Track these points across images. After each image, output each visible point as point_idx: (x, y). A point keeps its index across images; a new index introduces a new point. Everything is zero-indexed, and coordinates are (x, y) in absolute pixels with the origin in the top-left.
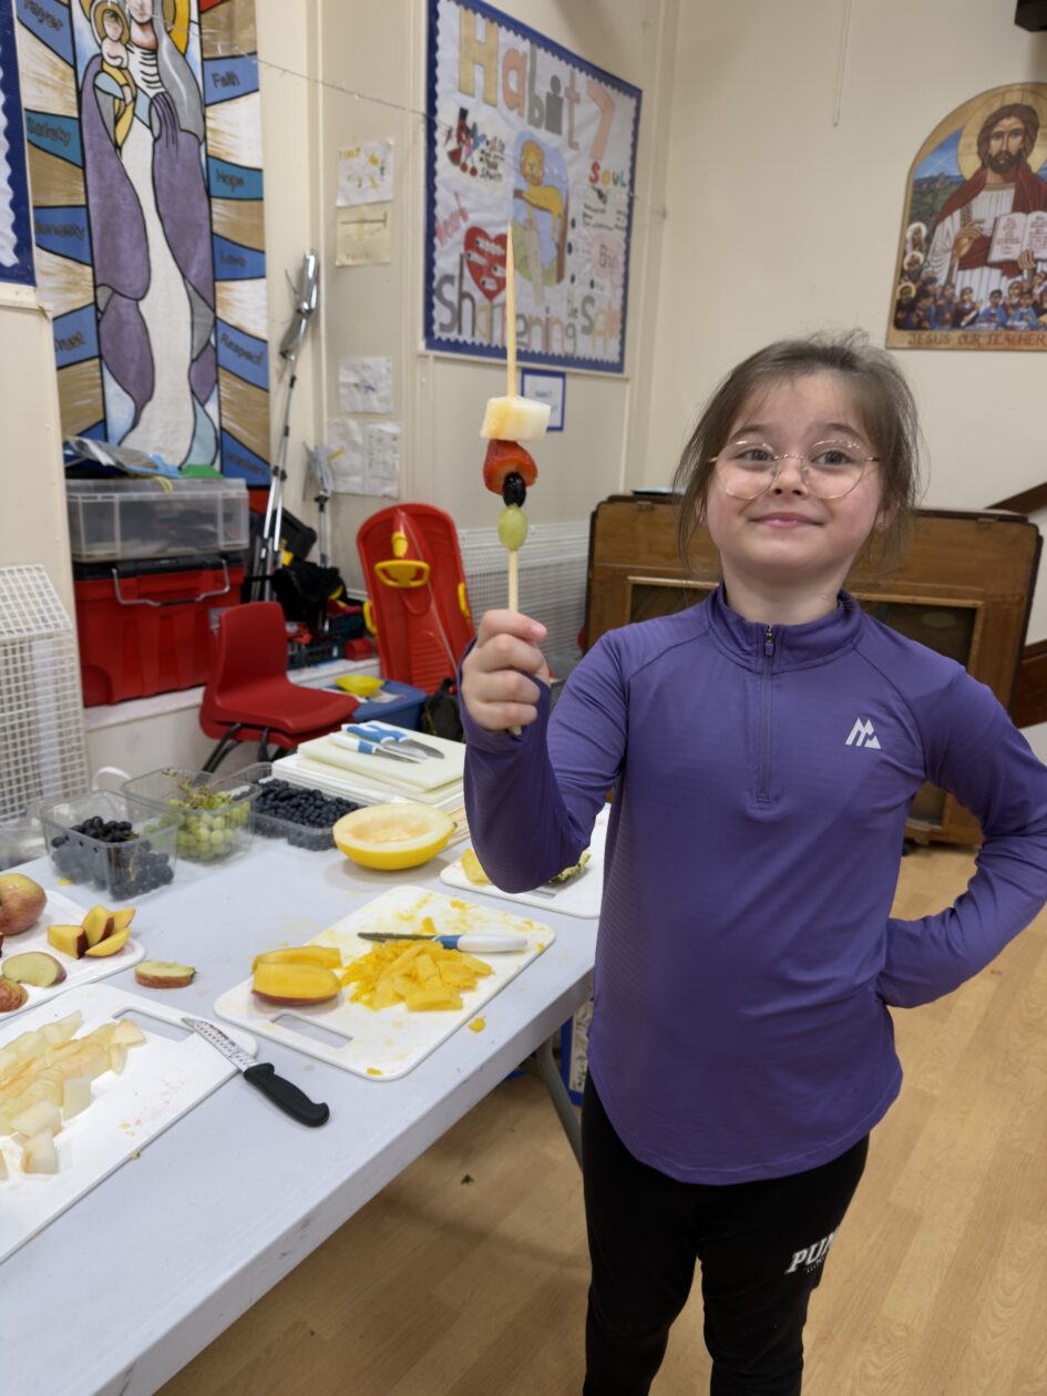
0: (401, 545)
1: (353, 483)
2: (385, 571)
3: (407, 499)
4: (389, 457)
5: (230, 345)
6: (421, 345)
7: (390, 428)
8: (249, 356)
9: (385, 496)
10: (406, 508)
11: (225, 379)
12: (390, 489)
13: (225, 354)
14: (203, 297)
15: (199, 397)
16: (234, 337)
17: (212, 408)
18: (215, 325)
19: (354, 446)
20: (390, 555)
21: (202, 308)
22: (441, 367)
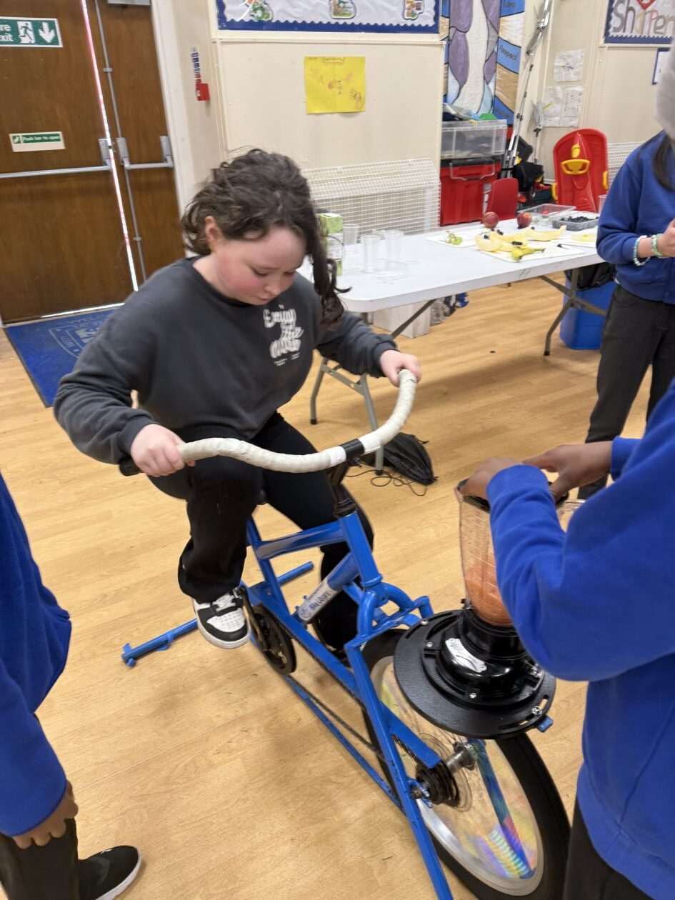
0: (576, 151)
1: (554, 121)
2: (566, 165)
3: (581, 127)
4: (575, 105)
5: (503, 51)
6: (602, 40)
7: (579, 89)
8: (511, 56)
9: (571, 126)
10: (580, 132)
11: (499, 69)
12: (574, 123)
13: (501, 56)
14: (494, 26)
15: (486, 80)
16: (506, 47)
17: (491, 85)
18: (497, 42)
19: (557, 100)
20: (570, 157)
21: (493, 33)
22: (611, 52)
